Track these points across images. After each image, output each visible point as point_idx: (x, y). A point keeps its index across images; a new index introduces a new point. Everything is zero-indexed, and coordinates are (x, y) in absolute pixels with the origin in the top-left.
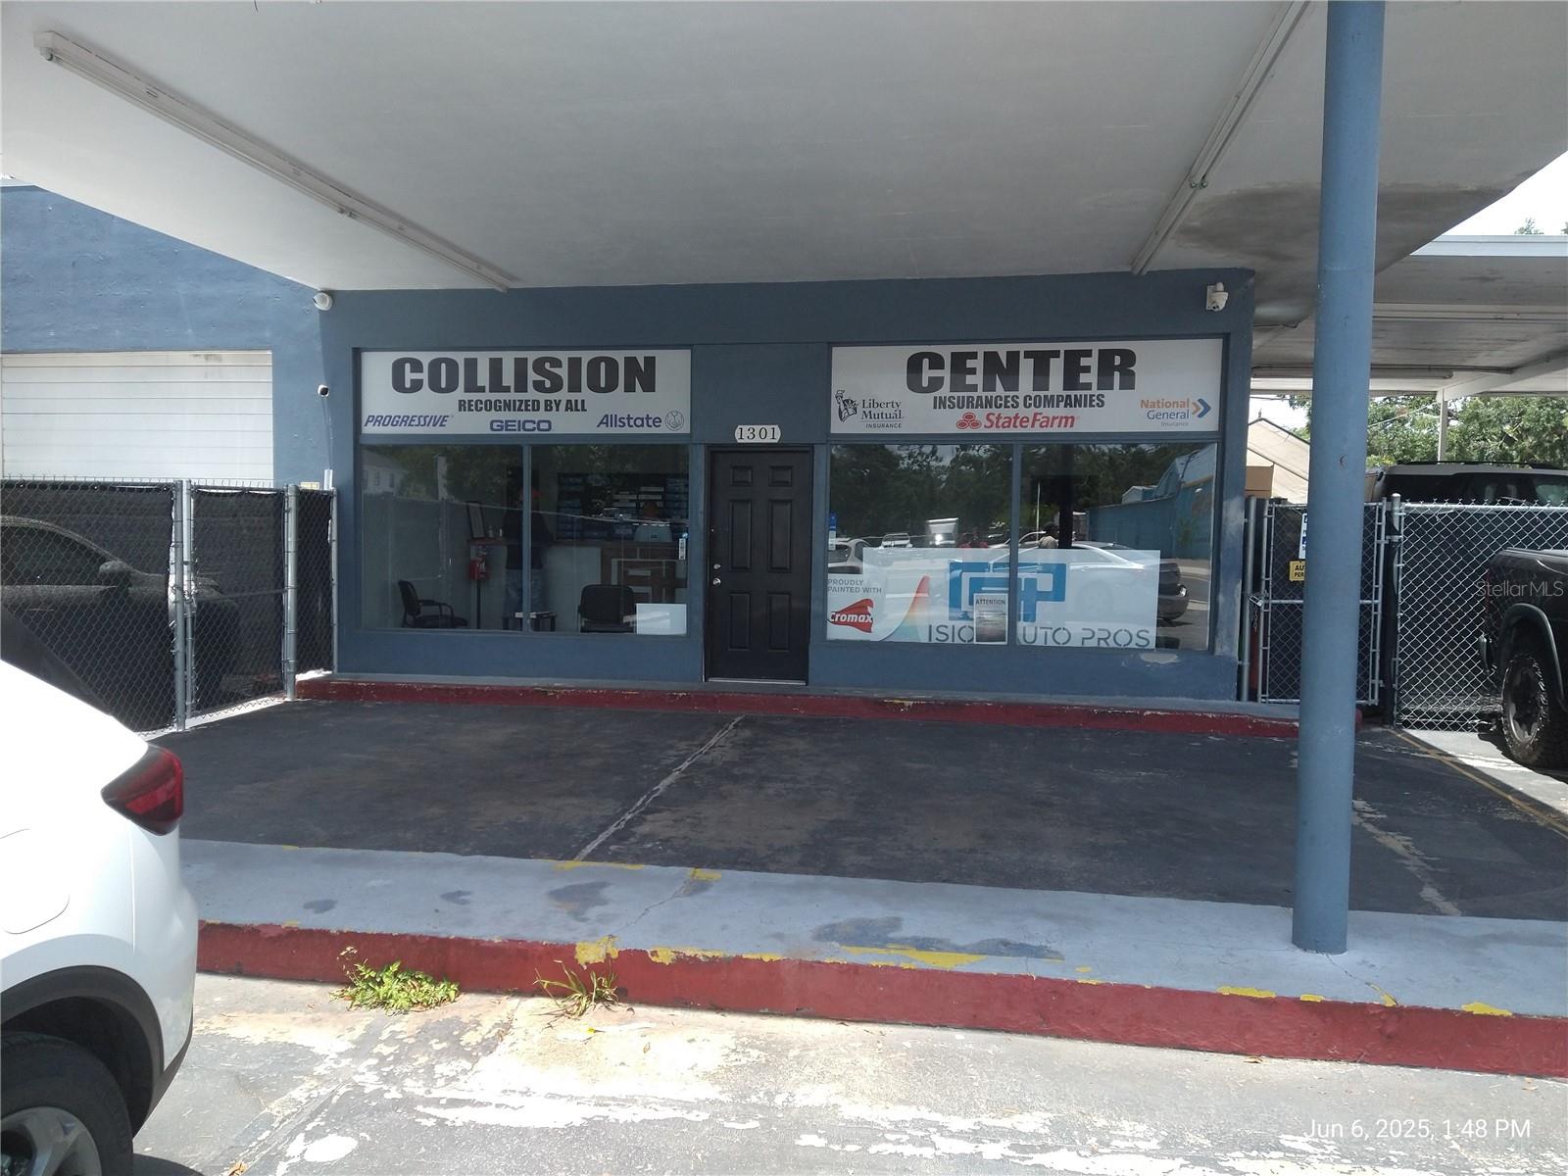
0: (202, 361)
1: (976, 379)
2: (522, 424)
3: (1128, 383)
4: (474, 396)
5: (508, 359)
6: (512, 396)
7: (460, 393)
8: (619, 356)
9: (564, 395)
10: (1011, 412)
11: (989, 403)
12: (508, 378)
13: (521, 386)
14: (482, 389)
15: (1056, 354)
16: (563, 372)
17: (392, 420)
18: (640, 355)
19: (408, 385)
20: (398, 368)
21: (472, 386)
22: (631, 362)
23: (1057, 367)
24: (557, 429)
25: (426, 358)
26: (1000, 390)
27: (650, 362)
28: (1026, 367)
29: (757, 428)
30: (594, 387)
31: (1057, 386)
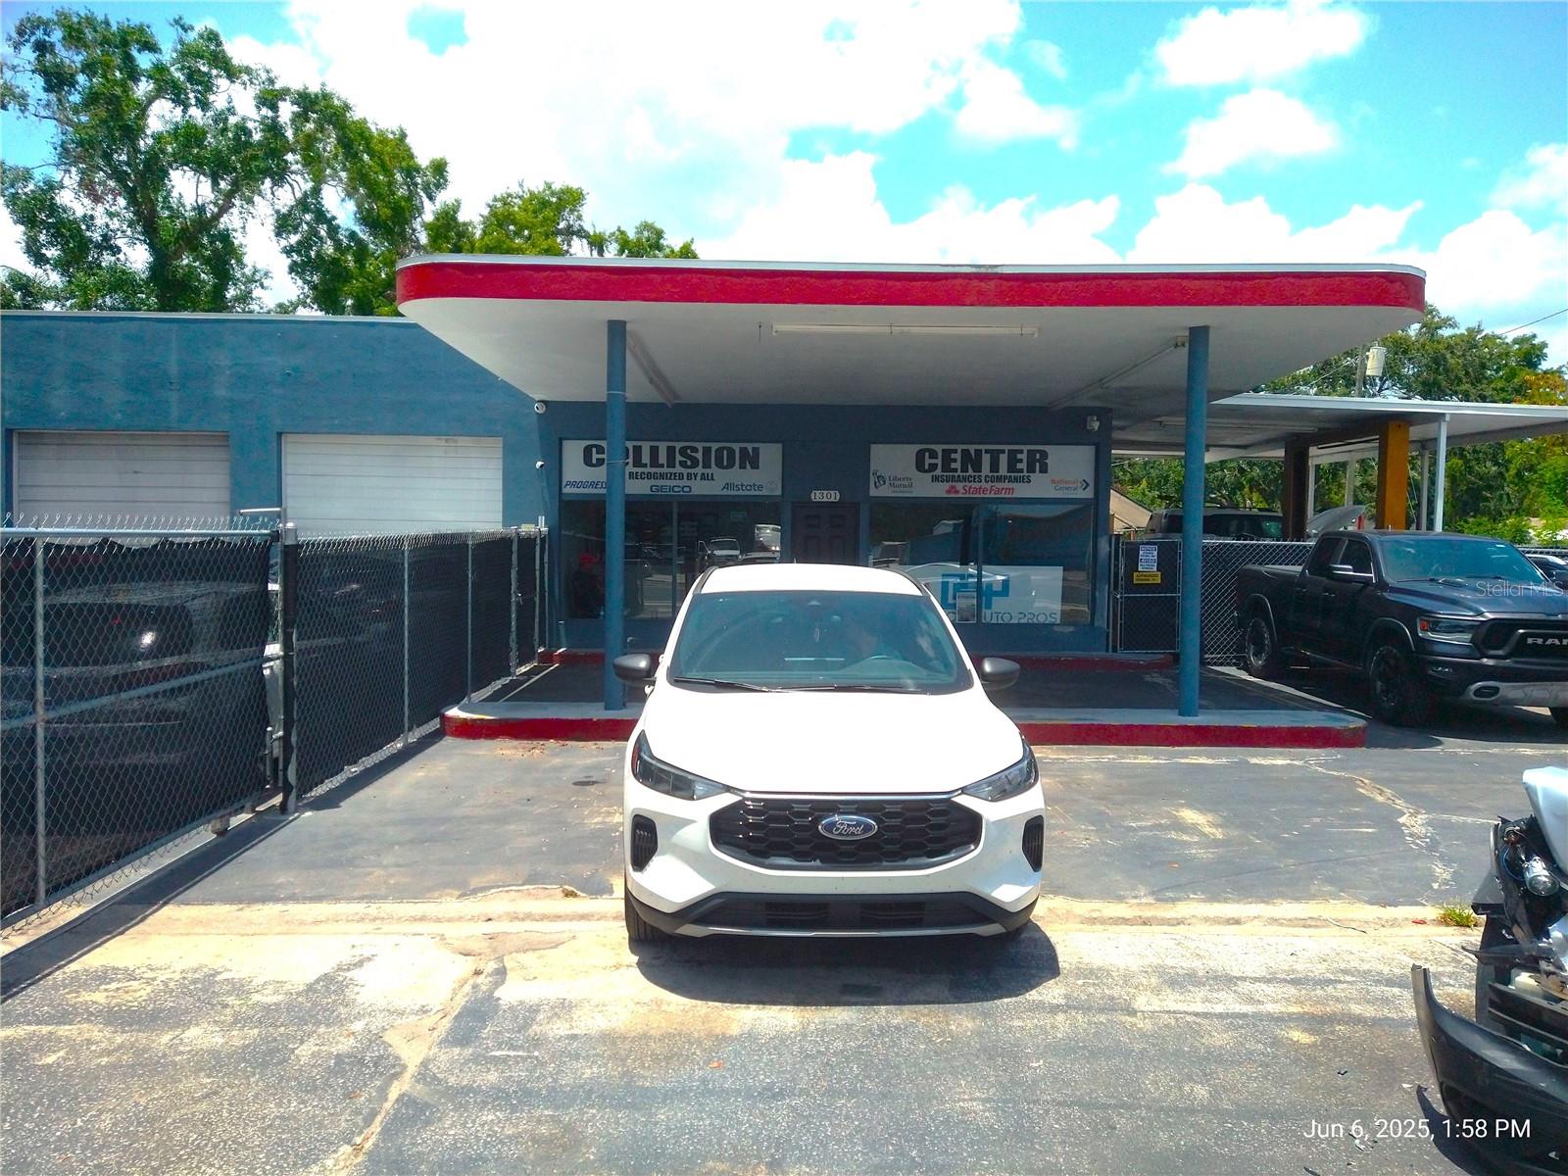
0: (443, 443)
1: (957, 465)
2: (672, 488)
3: (1044, 470)
4: (640, 470)
5: (663, 447)
6: (665, 470)
7: (630, 468)
8: (736, 447)
9: (699, 470)
10: (977, 485)
11: (965, 479)
12: (663, 459)
13: (671, 463)
14: (645, 466)
15: (1003, 452)
16: (699, 456)
17: (582, 484)
18: (750, 446)
19: (594, 461)
20: (587, 451)
21: (638, 463)
22: (743, 451)
23: (1004, 459)
24: (695, 491)
26: (971, 472)
27: (756, 450)
28: (986, 459)
29: (825, 492)
30: (720, 464)
31: (1003, 470)
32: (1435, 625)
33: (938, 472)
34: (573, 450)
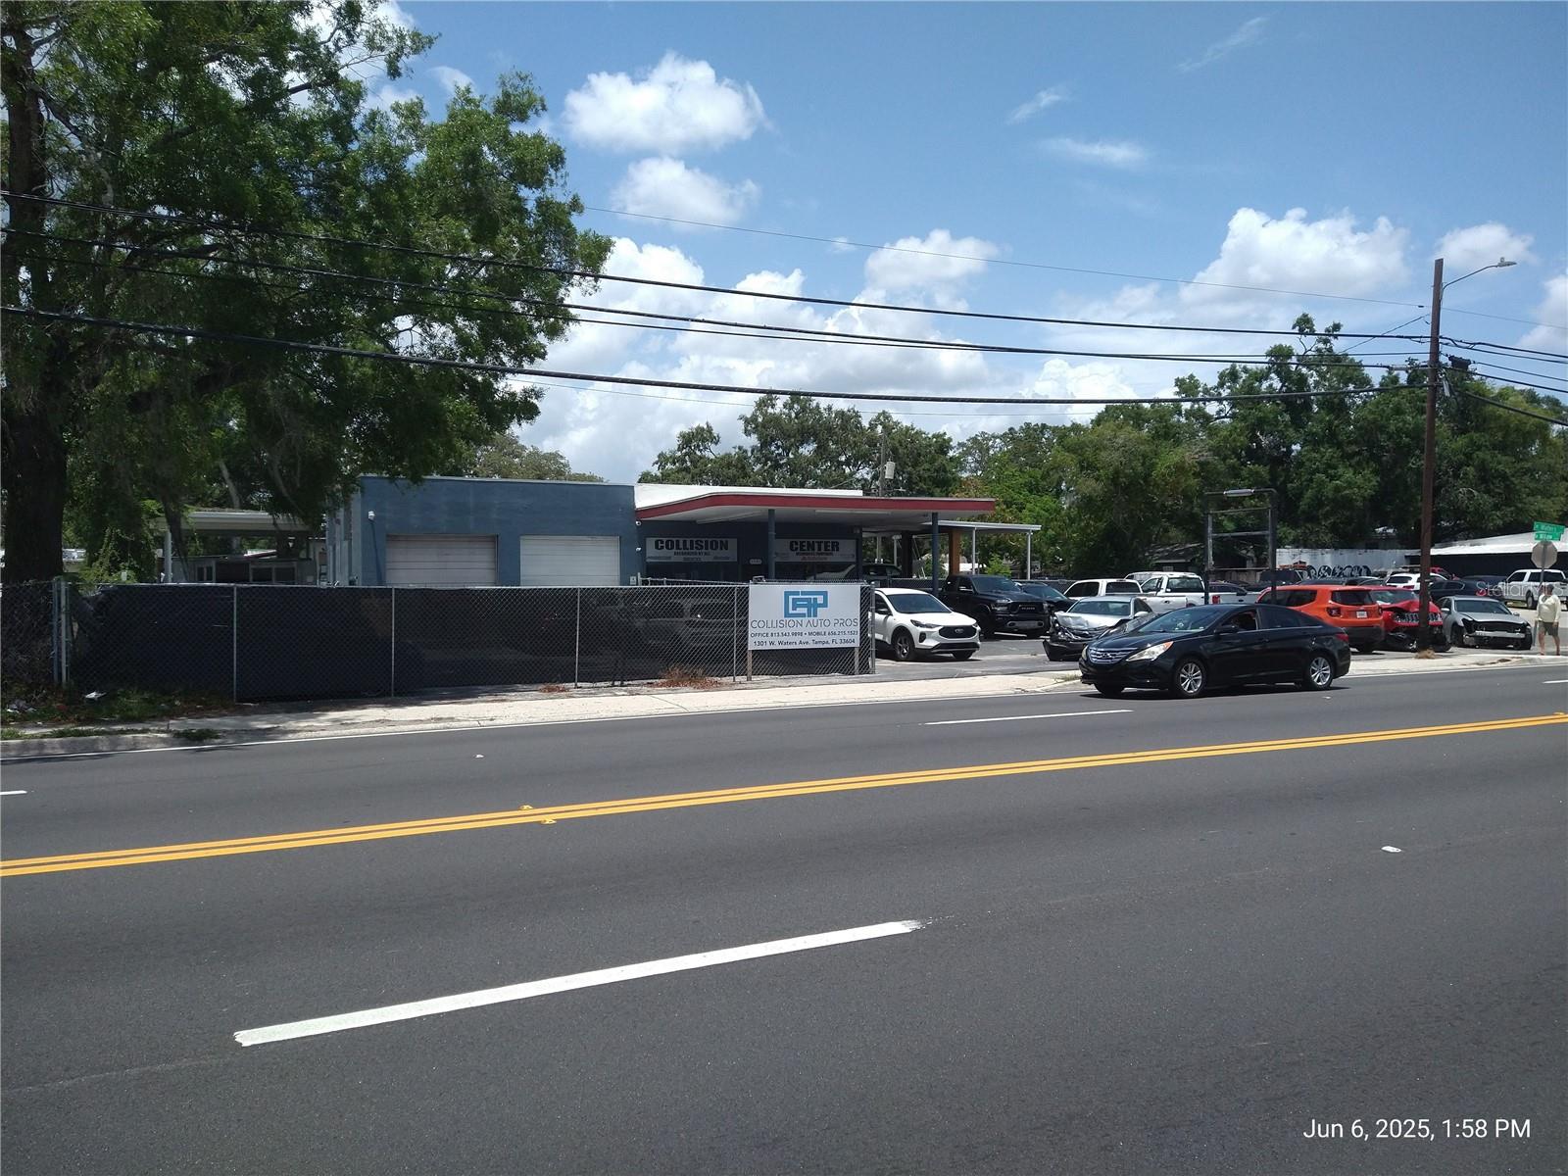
0: (590, 539)
1: (805, 548)
2: (692, 559)
3: (838, 550)
4: (678, 551)
5: (688, 540)
6: (689, 551)
7: (674, 550)
8: (719, 540)
9: (704, 550)
10: (813, 557)
11: (808, 554)
12: (688, 546)
13: (692, 549)
14: (681, 549)
15: (822, 542)
16: (703, 544)
17: (655, 558)
18: (724, 540)
19: (659, 547)
20: (657, 542)
21: (678, 548)
22: (721, 542)
23: (823, 546)
24: (702, 560)
25: (665, 540)
27: (727, 542)
28: (816, 545)
29: (755, 560)
30: (712, 548)
31: (823, 551)
32: (997, 605)
33: (798, 551)
34: (650, 542)
